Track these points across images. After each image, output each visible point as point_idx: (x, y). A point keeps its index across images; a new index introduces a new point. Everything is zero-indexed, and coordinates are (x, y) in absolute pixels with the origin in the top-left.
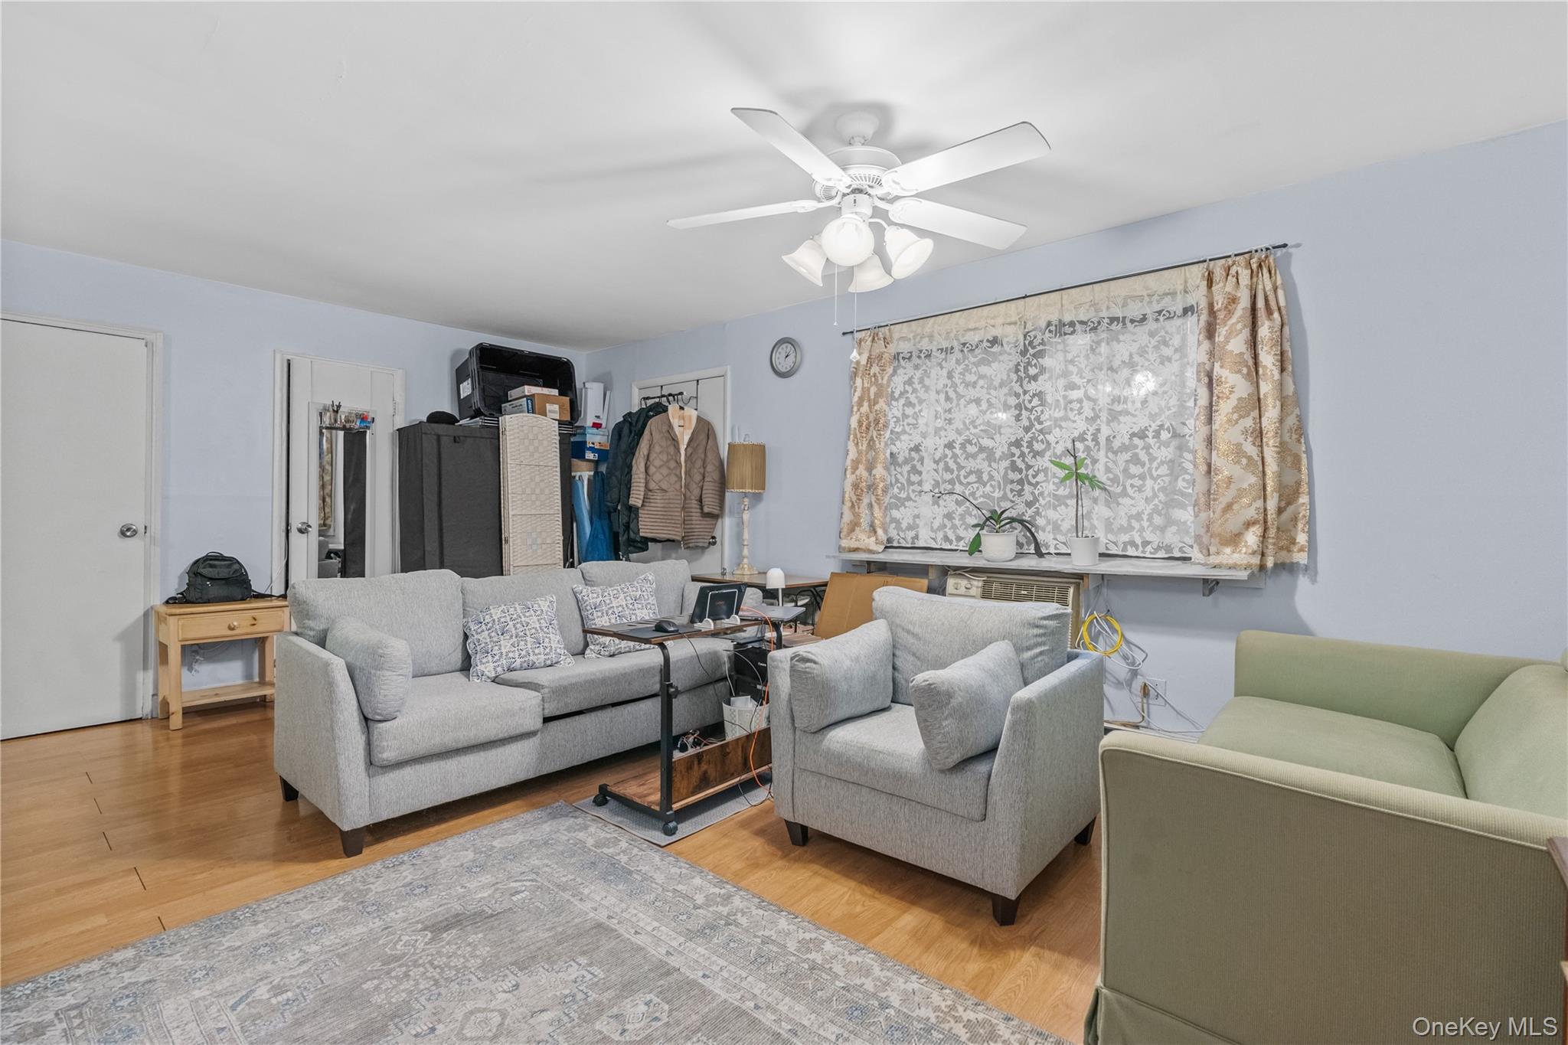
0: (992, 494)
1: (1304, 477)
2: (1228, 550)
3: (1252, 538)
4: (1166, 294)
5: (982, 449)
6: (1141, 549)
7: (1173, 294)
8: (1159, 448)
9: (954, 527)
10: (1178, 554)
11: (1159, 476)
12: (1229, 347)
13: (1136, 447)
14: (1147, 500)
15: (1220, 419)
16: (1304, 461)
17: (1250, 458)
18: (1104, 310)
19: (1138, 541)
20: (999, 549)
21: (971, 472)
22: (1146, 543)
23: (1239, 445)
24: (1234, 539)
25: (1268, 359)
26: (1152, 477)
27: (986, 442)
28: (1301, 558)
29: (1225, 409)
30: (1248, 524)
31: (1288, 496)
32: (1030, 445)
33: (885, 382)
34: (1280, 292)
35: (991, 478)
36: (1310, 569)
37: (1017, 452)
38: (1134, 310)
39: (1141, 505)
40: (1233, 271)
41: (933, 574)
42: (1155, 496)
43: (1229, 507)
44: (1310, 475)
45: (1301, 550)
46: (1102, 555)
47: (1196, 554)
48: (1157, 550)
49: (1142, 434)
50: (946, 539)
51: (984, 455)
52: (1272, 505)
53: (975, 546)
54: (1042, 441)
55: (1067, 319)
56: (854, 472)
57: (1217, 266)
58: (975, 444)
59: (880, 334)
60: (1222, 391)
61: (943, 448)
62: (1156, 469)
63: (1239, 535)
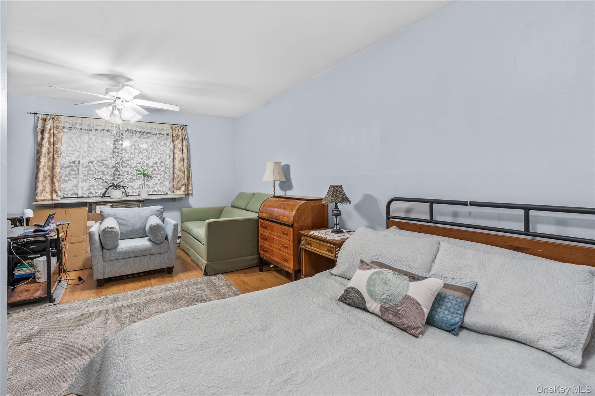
0: (108, 178)
1: (190, 175)
2: (178, 191)
3: (183, 188)
4: (161, 130)
5: (104, 164)
6: (157, 192)
7: (163, 130)
8: (161, 167)
9: (94, 189)
10: (166, 193)
11: (162, 174)
12: (178, 146)
13: (154, 166)
15: (176, 162)
16: (190, 172)
17: (182, 171)
18: (145, 129)
19: (157, 190)
20: (117, 195)
21: (100, 171)
22: (159, 191)
23: (180, 168)
24: (179, 189)
25: (185, 150)
26: (160, 174)
27: (105, 162)
28: (190, 192)
29: (177, 160)
30: (183, 185)
31: (188, 178)
32: (122, 164)
33: (60, 137)
34: (186, 135)
35: (108, 173)
36: (192, 194)
37: (118, 166)
38: (153, 131)
39: (157, 181)
40: (177, 128)
41: (88, 205)
42: (161, 179)
43: (179, 182)
44: (191, 174)
45: (190, 190)
46: (149, 194)
47: (169, 193)
48: (162, 192)
49: (156, 163)
50: (91, 193)
51: (105, 166)
52: (186, 181)
53: (104, 195)
54: (126, 163)
55: (134, 129)
56: (43, 170)
57: (174, 126)
58: (101, 162)
59: (55, 118)
60: (176, 155)
61: (88, 163)
62: (161, 172)
63: (181, 188)
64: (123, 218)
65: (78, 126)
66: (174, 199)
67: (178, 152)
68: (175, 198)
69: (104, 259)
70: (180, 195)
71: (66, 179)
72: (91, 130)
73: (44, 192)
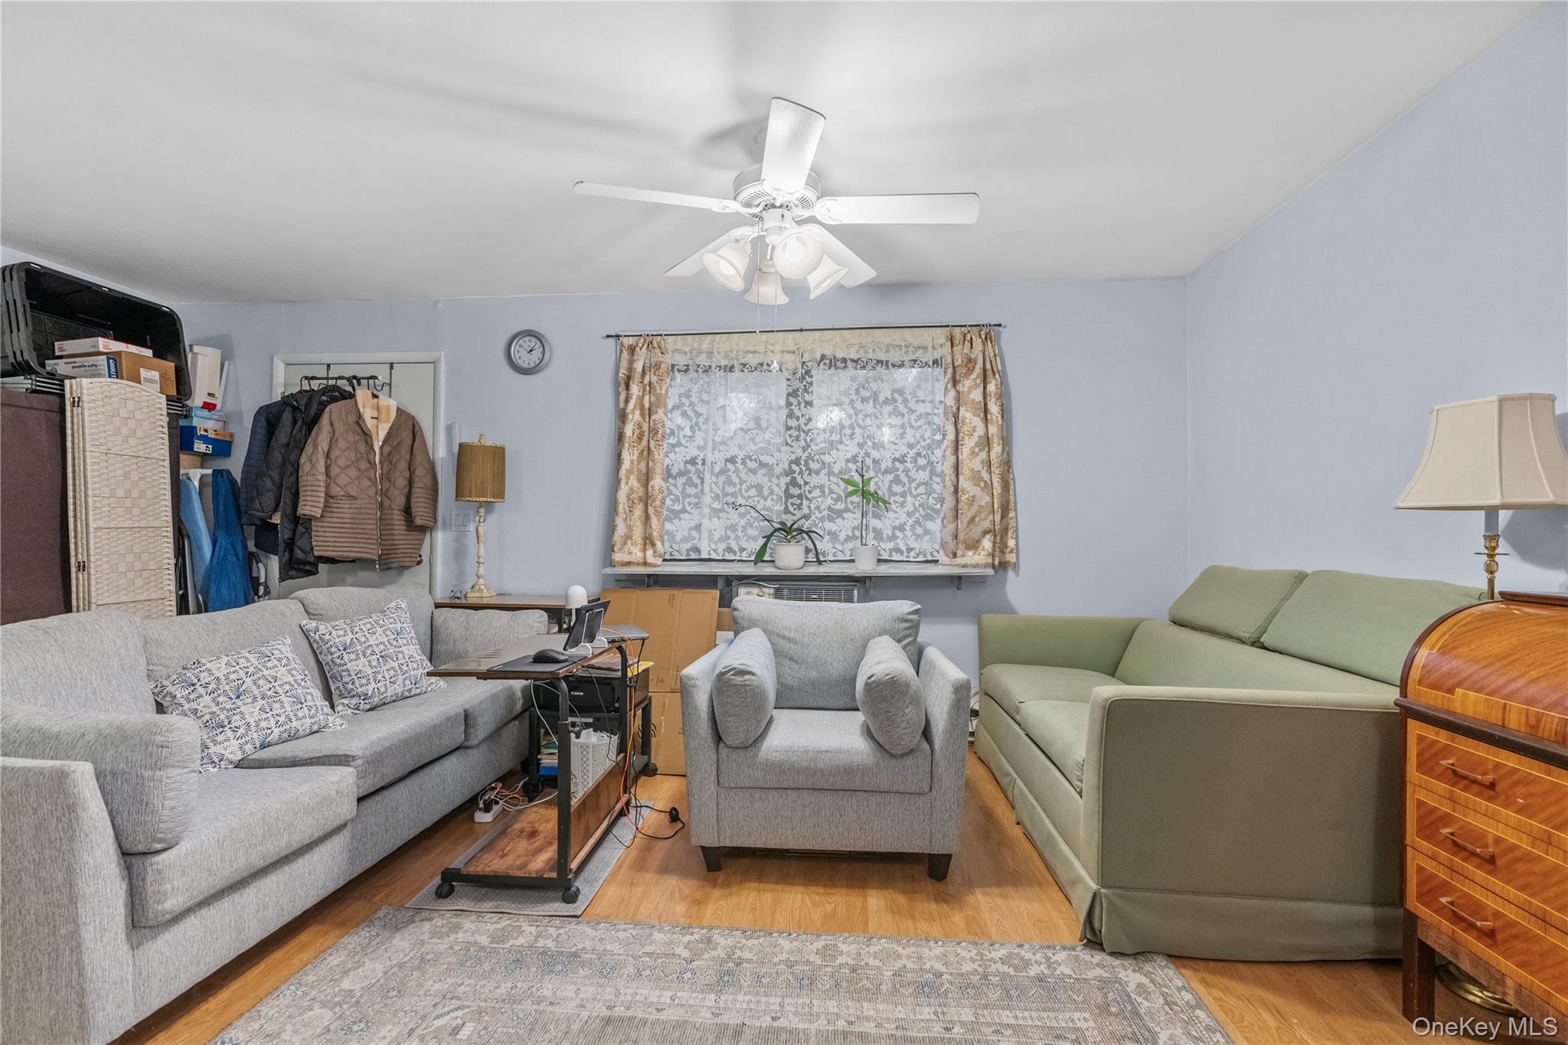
0: (774, 507)
1: (1012, 498)
2: (970, 553)
3: (987, 543)
4: (919, 348)
5: (762, 465)
6: (905, 554)
7: (925, 348)
8: (917, 471)
9: (737, 538)
10: (930, 558)
11: (918, 495)
12: (972, 396)
13: (898, 470)
14: (909, 514)
15: (965, 451)
16: (1012, 487)
17: (985, 482)
18: (871, 352)
19: (903, 548)
20: (790, 557)
21: (752, 487)
22: (910, 550)
23: (979, 472)
24: (974, 545)
25: (994, 408)
26: (912, 495)
27: (765, 459)
28: (1011, 558)
29: (968, 444)
30: (985, 533)
31: (1005, 509)
32: (807, 464)
33: (663, 392)
34: (998, 359)
35: (772, 493)
36: (1016, 566)
37: (797, 469)
38: (895, 356)
39: (903, 518)
40: (968, 337)
41: (721, 584)
42: (916, 510)
43: (972, 520)
44: (1015, 496)
45: (1011, 552)
46: (879, 561)
47: (942, 557)
48: (918, 555)
49: (902, 460)
50: (729, 550)
51: (764, 471)
52: (998, 518)
53: (759, 558)
54: (817, 461)
55: (840, 355)
56: (627, 483)
57: (957, 332)
58: (755, 460)
59: (654, 342)
60: (965, 429)
61: (724, 462)
62: (916, 489)
63: (979, 541)
64: (793, 635)
65: (703, 360)
66: (956, 581)
67: (971, 419)
68: (960, 578)
69: (721, 781)
70: (976, 566)
71: (677, 507)
72: (732, 369)
73: (629, 542)
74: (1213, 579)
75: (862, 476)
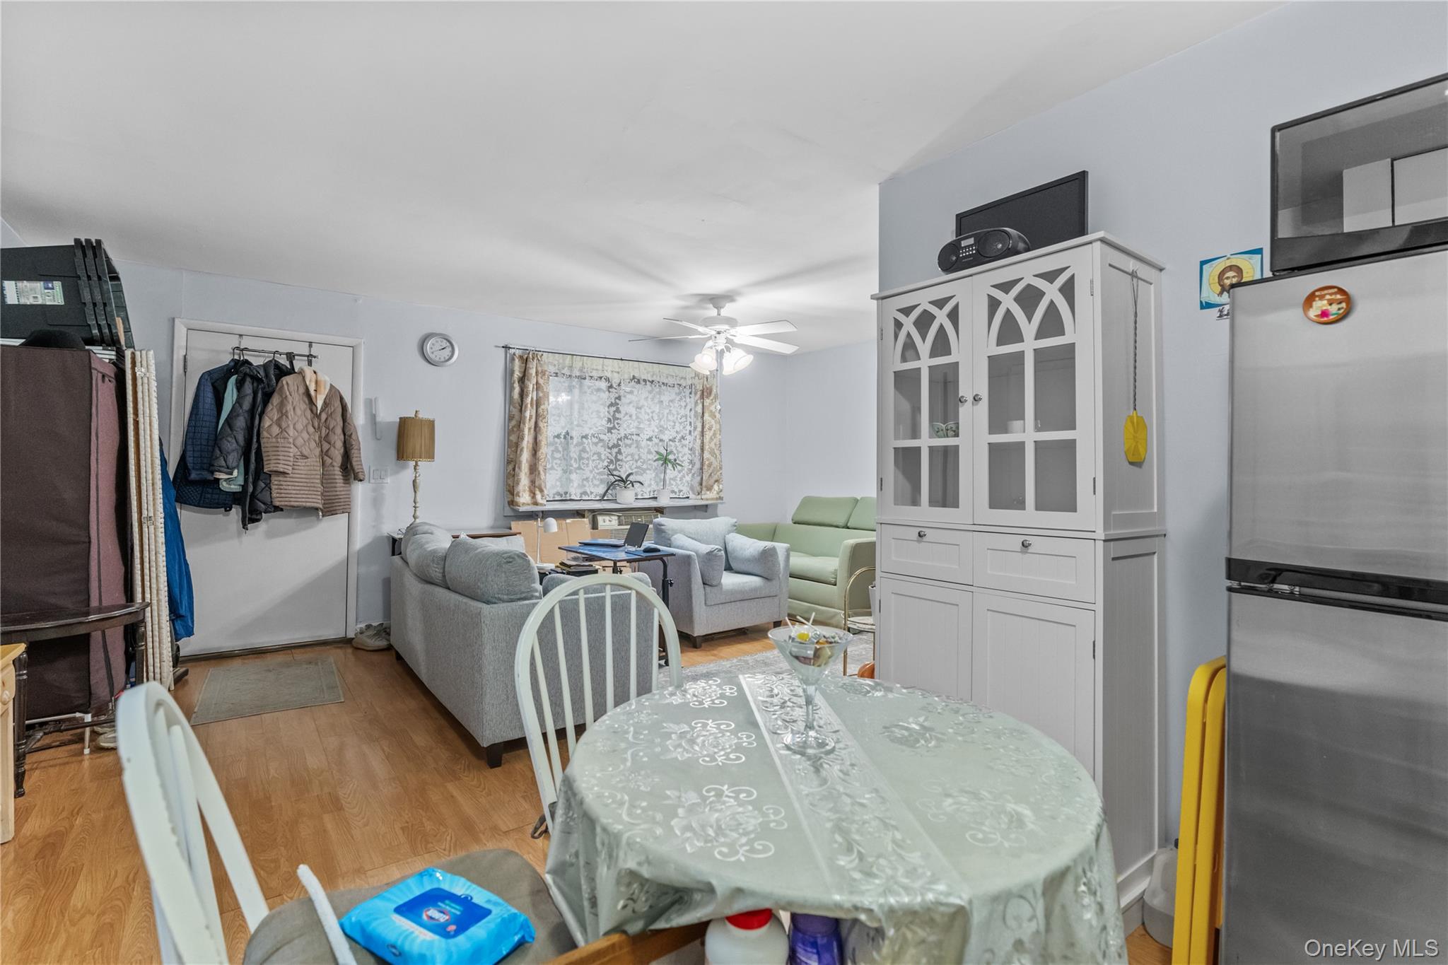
2: (708, 492)
4: (682, 378)
5: (601, 441)
6: (677, 494)
7: (686, 378)
8: (682, 447)
9: (589, 486)
10: (686, 496)
12: (711, 408)
19: (676, 490)
22: (680, 491)
24: (710, 488)
27: (601, 437)
30: (715, 481)
33: (548, 390)
35: (605, 458)
37: (621, 444)
38: (671, 381)
43: (711, 475)
46: (673, 498)
47: (691, 496)
49: (674, 440)
50: (585, 493)
51: (601, 444)
53: (604, 498)
54: (631, 439)
55: (642, 376)
58: (598, 437)
59: (541, 357)
60: (707, 427)
61: (580, 438)
62: (682, 457)
63: (712, 486)
65: (566, 371)
68: (707, 506)
69: (707, 602)
70: (712, 499)
72: (585, 379)
74: (807, 502)
75: (667, 450)
